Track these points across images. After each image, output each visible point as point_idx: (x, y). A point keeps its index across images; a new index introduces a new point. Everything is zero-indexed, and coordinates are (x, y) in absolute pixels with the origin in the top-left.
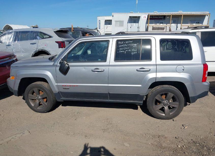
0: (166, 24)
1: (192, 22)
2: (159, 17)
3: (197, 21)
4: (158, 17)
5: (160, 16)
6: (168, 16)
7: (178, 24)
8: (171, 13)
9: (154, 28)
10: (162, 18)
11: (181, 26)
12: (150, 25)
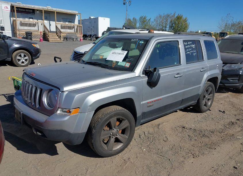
0: (37, 20)
1: (65, 20)
2: (27, 11)
3: (69, 20)
4: (25, 10)
5: (27, 9)
6: (38, 10)
7: (50, 22)
8: (41, 7)
9: (23, 23)
10: (31, 12)
11: (56, 24)
12: (17, 19)
